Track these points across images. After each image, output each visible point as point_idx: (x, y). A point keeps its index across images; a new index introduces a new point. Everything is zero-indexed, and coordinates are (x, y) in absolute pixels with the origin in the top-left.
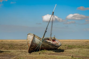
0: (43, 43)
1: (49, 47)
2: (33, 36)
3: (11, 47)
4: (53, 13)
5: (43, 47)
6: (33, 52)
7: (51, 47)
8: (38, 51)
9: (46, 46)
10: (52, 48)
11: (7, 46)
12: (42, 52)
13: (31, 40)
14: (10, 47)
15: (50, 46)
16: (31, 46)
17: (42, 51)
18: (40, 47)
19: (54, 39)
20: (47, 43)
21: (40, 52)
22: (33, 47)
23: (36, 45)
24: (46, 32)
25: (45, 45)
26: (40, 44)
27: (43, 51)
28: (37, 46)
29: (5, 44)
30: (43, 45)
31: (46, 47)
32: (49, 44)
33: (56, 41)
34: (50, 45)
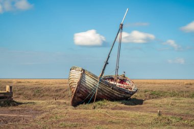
0: (102, 87)
1: (113, 94)
2: (80, 72)
3: (37, 94)
4: (122, 25)
5: (101, 93)
6: (81, 105)
7: (116, 93)
8: (90, 103)
9: (108, 92)
10: (119, 97)
11: (30, 92)
12: (99, 104)
13: (77, 81)
14: (34, 95)
16: (78, 91)
17: (99, 102)
18: (95, 94)
20: (110, 87)
21: (95, 104)
22: (80, 93)
23: (87, 90)
24: (108, 64)
25: (105, 91)
26: (95, 89)
27: (101, 102)
28: (89, 92)
30: (101, 90)
31: (106, 95)
32: (113, 88)
34: (115, 90)
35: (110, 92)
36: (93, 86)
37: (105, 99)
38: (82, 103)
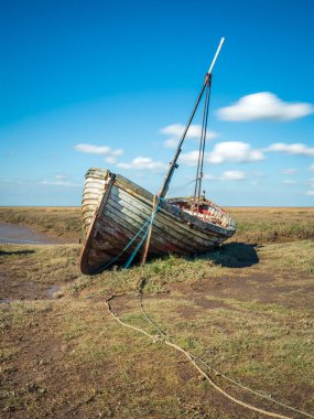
0: (165, 222)
1: (191, 239)
2: (104, 182)
3: (72, 228)
4: (210, 76)
5: (161, 240)
6: (106, 273)
7: (200, 237)
8: (131, 265)
9: (178, 236)
10: (204, 246)
11: (63, 225)
14: (68, 229)
15: (199, 234)
16: (97, 236)
17: (154, 264)
18: (145, 242)
19: (201, 202)
20: (184, 222)
21: (145, 269)
22: (105, 240)
23: (125, 232)
25: (172, 233)
26: (146, 228)
27: (160, 264)
28: (129, 236)
29: (56, 219)
30: (162, 230)
31: (175, 242)
32: (192, 226)
33: (211, 210)
34: (197, 229)
35: (185, 236)
36: (139, 220)
37: (174, 253)
38: (110, 268)
